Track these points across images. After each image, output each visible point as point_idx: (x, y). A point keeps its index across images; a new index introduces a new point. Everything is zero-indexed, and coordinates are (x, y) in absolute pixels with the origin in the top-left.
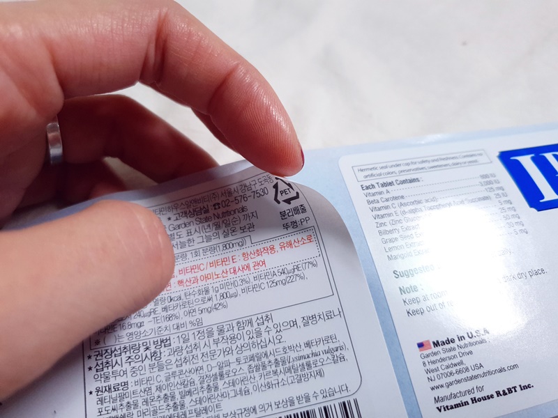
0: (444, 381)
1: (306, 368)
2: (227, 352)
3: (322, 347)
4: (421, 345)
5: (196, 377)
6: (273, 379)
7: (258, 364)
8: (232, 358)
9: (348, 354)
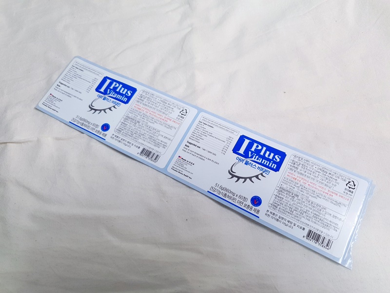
0: (177, 165)
1: (157, 145)
2: (147, 132)
3: (163, 143)
4: (179, 157)
5: (139, 132)
6: (151, 142)
7: (151, 137)
8: (147, 133)
9: (166, 148)
